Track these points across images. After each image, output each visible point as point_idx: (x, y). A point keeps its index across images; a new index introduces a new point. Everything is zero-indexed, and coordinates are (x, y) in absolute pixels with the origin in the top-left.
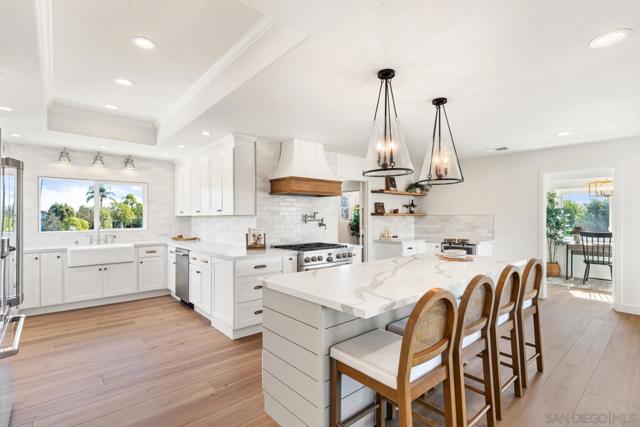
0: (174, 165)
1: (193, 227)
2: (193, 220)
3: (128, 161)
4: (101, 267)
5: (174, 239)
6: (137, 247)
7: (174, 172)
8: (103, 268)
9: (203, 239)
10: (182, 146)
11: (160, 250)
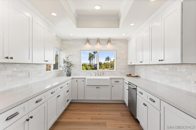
0: (127, 41)
1: (136, 70)
2: (136, 67)
3: (109, 41)
4: (97, 87)
5: (127, 76)
6: (111, 79)
7: (127, 44)
8: (98, 87)
9: (141, 77)
10: (132, 24)
11: (121, 81)
